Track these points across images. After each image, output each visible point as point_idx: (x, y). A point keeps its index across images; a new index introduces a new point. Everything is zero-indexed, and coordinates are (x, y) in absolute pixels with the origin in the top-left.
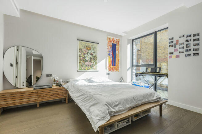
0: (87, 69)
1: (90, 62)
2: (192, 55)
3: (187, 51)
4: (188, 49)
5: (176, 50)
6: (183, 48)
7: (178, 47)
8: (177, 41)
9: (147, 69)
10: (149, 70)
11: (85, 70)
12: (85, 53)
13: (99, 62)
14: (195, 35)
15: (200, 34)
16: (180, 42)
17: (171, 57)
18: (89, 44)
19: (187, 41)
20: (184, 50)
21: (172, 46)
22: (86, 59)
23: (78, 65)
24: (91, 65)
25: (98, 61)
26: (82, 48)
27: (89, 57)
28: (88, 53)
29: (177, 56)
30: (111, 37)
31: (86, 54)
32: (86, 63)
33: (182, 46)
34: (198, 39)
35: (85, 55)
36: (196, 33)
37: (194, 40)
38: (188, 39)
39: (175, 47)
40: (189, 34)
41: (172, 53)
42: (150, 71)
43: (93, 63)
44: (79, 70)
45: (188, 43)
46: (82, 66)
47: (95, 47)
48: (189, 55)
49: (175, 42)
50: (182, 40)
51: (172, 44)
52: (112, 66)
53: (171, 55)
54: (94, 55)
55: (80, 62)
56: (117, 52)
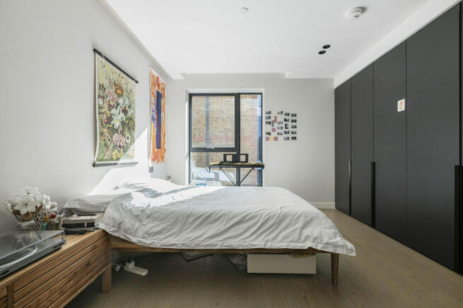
0: (115, 158)
1: (123, 133)
2: (290, 138)
3: (286, 133)
4: (287, 130)
5: (274, 130)
6: (282, 128)
7: (276, 125)
8: (276, 117)
9: (225, 156)
10: (229, 158)
11: (111, 160)
12: (112, 104)
13: (138, 137)
14: (292, 115)
15: (297, 116)
16: (278, 120)
17: (267, 139)
18: (120, 75)
19: (285, 120)
20: (282, 131)
21: (270, 123)
22: (113, 125)
23: (98, 142)
24: (124, 145)
25: (135, 134)
26: (106, 83)
27: (119, 117)
28: (118, 104)
29: (276, 139)
30: (156, 74)
31: (113, 107)
32: (116, 136)
33: (281, 126)
34: (296, 121)
35: (114, 111)
36: (294, 113)
37: (292, 121)
38: (287, 117)
39: (273, 126)
40: (287, 112)
41: (270, 134)
42: (231, 160)
43: (128, 138)
44: (98, 160)
45: (286, 123)
46: (105, 145)
47: (131, 91)
48: (288, 138)
49: (273, 119)
50: (281, 118)
51: (269, 120)
52: (156, 150)
53: (268, 136)
54: (129, 114)
55: (102, 134)
56: (162, 114)
